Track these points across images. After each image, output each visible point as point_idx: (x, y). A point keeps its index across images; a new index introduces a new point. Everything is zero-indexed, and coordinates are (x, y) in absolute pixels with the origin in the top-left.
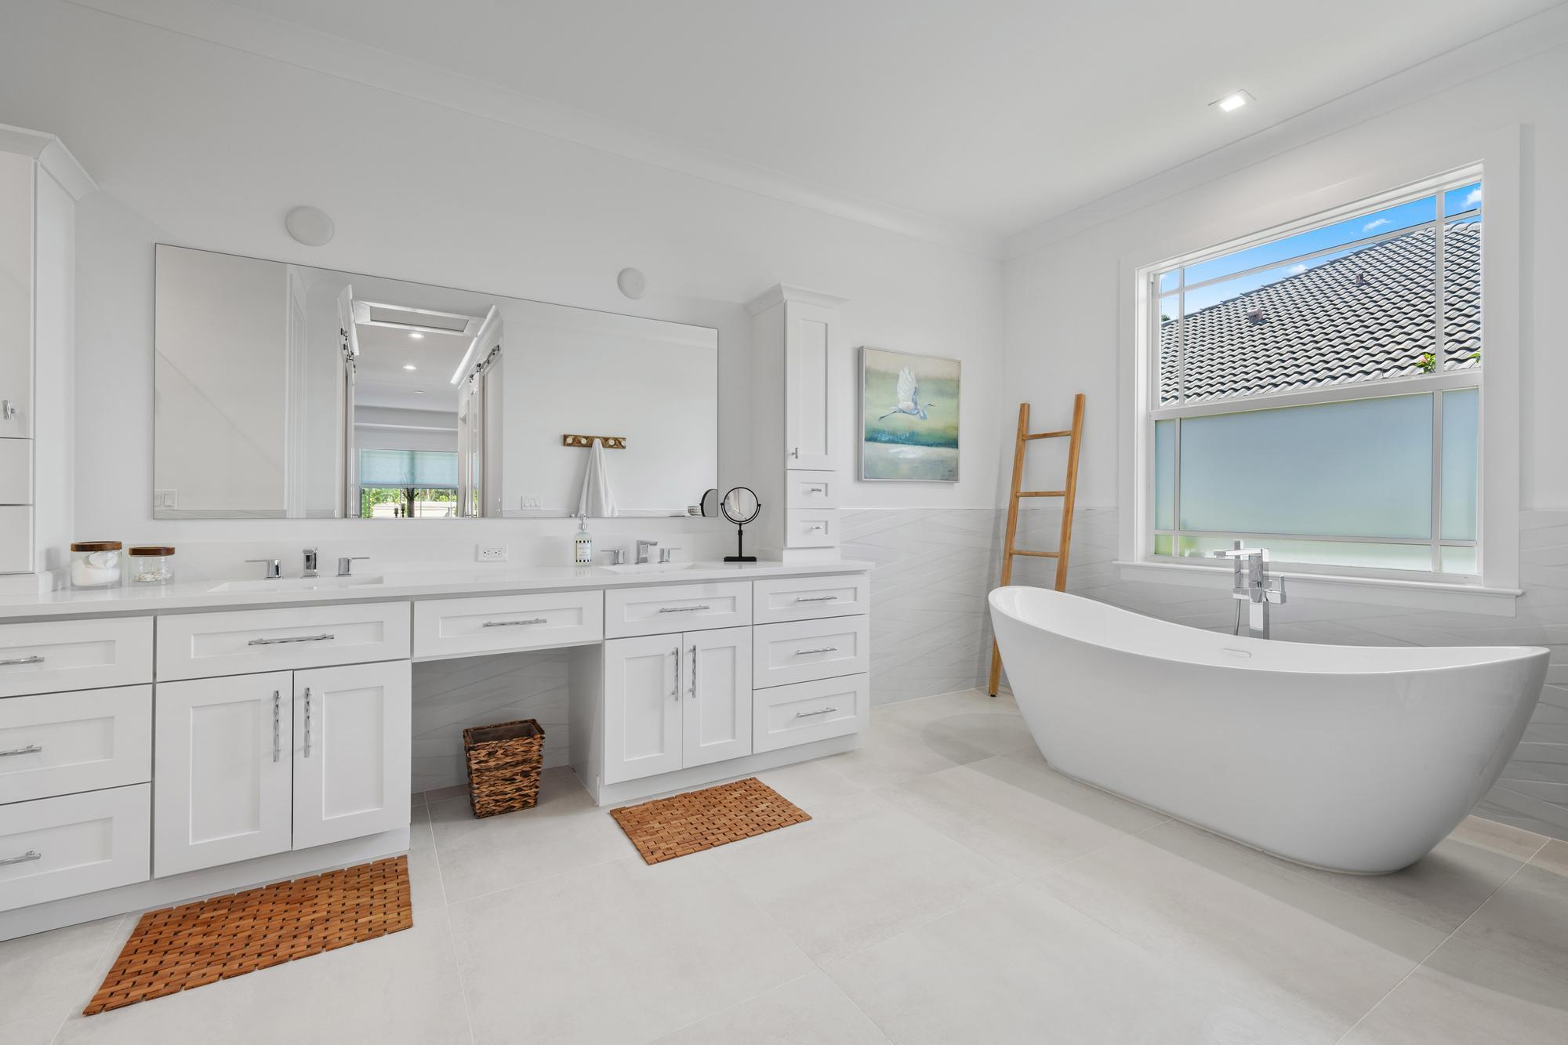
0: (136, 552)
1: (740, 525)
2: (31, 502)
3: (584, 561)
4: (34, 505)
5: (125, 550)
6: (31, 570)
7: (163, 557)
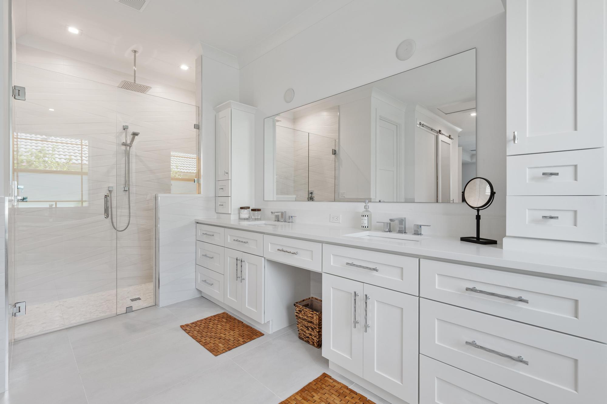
0: (253, 210)
1: (478, 211)
2: (230, 196)
3: (365, 227)
4: (231, 196)
5: (250, 209)
6: (230, 213)
7: (257, 212)
